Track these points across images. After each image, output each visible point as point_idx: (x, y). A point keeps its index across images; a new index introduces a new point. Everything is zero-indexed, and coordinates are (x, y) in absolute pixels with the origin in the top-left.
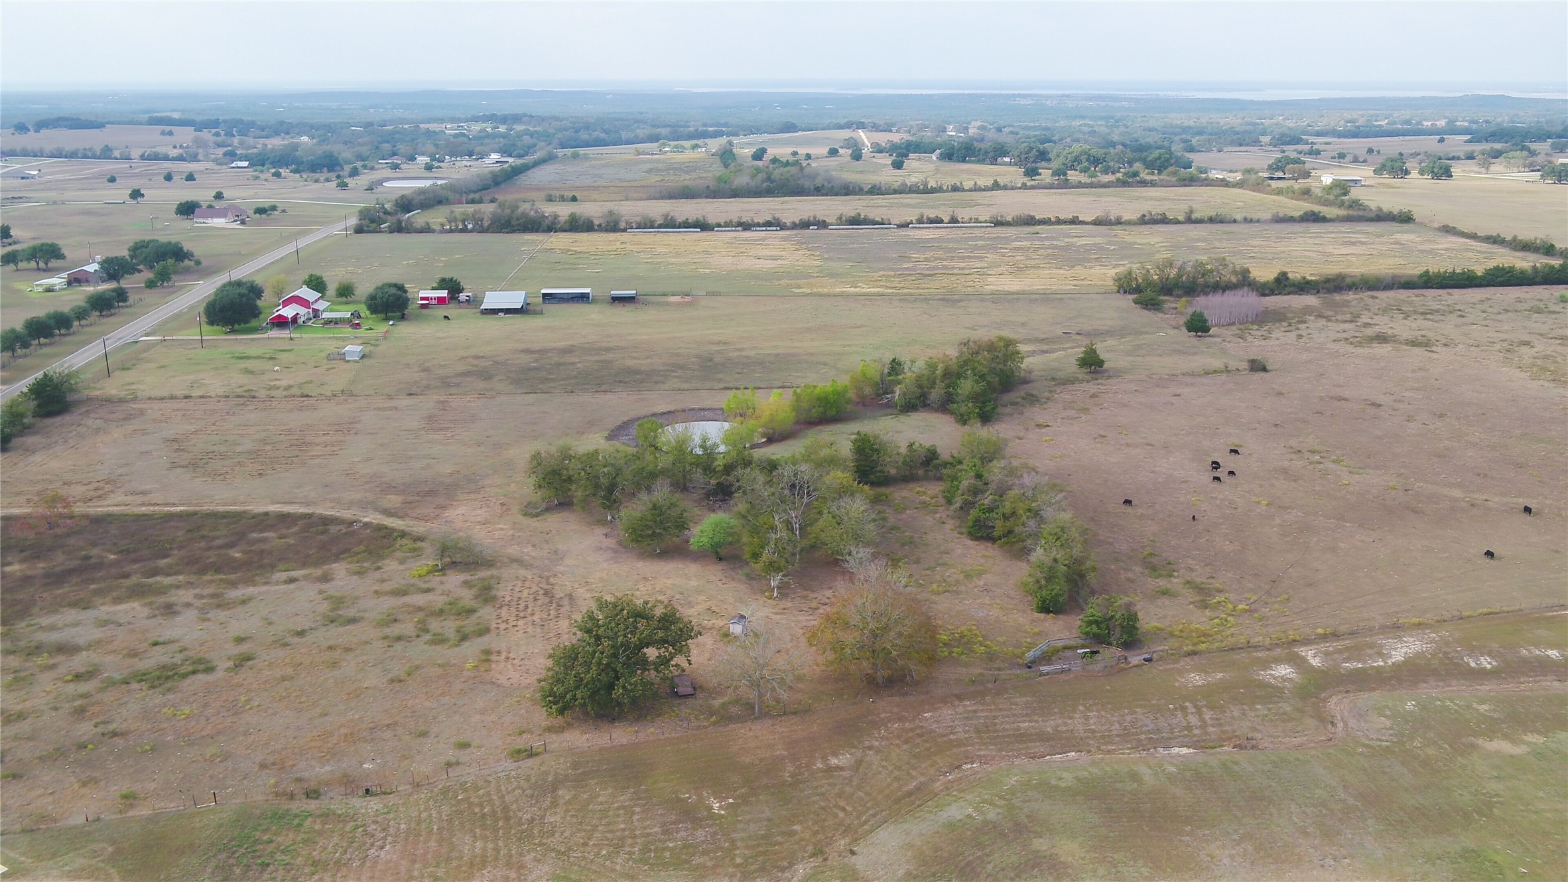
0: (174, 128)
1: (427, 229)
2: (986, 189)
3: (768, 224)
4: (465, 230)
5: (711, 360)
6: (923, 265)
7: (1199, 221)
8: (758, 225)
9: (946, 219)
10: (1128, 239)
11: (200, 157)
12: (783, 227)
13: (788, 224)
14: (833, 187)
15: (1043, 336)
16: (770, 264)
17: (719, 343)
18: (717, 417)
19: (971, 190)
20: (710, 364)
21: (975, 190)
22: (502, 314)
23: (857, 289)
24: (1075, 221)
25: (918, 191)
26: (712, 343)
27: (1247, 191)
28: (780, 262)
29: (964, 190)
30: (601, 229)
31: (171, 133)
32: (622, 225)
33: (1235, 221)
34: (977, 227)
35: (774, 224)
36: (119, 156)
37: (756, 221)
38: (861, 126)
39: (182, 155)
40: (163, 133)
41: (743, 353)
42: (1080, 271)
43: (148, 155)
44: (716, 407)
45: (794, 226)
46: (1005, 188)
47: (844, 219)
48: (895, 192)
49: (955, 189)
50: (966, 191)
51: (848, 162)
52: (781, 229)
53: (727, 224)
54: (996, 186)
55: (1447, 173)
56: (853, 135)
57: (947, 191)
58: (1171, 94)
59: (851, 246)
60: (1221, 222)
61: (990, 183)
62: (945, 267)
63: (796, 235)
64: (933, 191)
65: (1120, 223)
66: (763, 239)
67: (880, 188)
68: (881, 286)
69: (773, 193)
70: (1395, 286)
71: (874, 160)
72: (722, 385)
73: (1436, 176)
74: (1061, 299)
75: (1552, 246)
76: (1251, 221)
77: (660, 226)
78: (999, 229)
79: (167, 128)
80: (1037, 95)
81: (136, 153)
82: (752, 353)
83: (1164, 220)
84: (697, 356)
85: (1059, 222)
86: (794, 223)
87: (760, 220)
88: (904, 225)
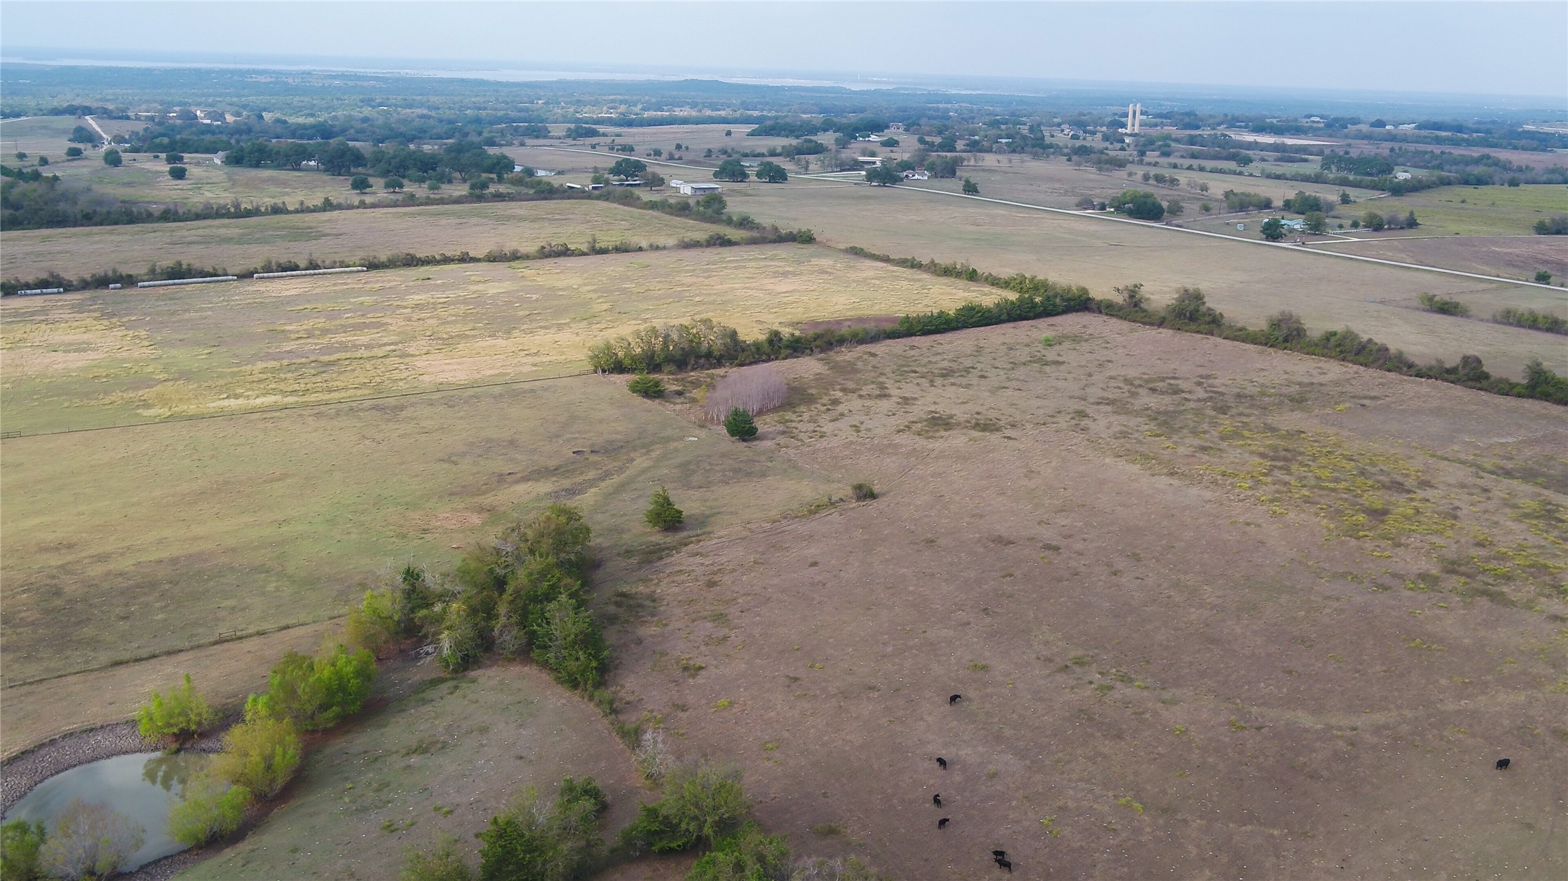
2: (315, 210)
3: (43, 284)
5: (58, 593)
6: (310, 344)
7: (603, 252)
8: (28, 286)
9: (302, 264)
10: (541, 280)
12: (68, 287)
13: (75, 283)
14: (109, 213)
15: (552, 463)
16: (76, 361)
17: (58, 547)
18: (124, 744)
19: (297, 211)
20: (58, 602)
21: (302, 211)
23: (241, 401)
24: (464, 259)
25: (228, 215)
26: (44, 549)
27: (615, 205)
28: (91, 355)
29: (291, 212)
33: (640, 249)
34: (345, 272)
35: (53, 283)
37: (23, 281)
38: (88, 111)
41: (111, 566)
42: (520, 339)
44: (114, 719)
45: (85, 285)
46: (339, 207)
47: (154, 268)
48: (198, 217)
49: (277, 210)
50: (294, 213)
51: (104, 169)
52: (66, 291)
54: (328, 206)
55: (784, 176)
56: (80, 123)
57: (266, 213)
59: (187, 316)
60: (627, 251)
61: (318, 202)
62: (344, 347)
63: (93, 299)
64: (248, 214)
65: (518, 258)
66: (44, 311)
67: (176, 213)
68: (274, 392)
70: (881, 337)
71: (138, 165)
72: (104, 657)
73: (774, 179)
74: (532, 391)
75: (974, 271)
76: (657, 248)
78: (374, 275)
80: (274, 72)
82: (126, 564)
83: (565, 252)
84: (28, 588)
85: (446, 260)
86: (83, 280)
87: (30, 279)
88: (247, 275)
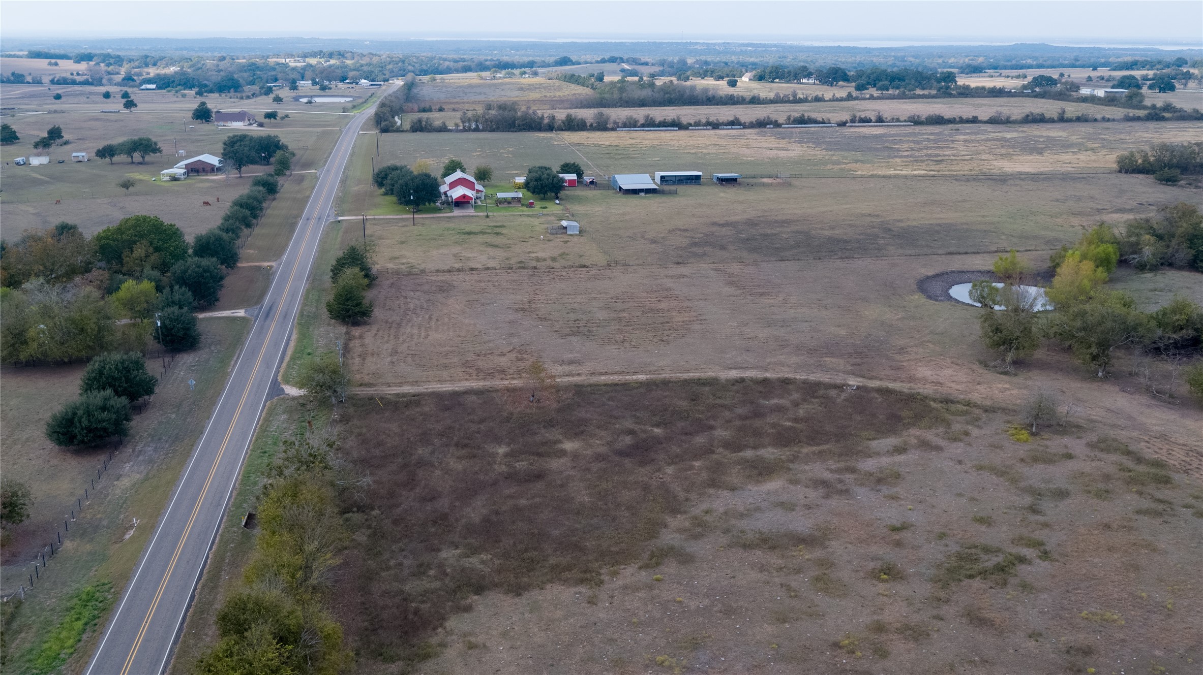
0: (59, 61)
1: (443, 129)
3: (731, 123)
4: (477, 130)
6: (918, 153)
7: (1070, 120)
8: (724, 124)
9: (873, 119)
11: (104, 81)
12: (744, 126)
13: (747, 124)
16: (789, 154)
19: (830, 100)
21: (834, 101)
22: (642, 194)
23: (904, 172)
24: (977, 121)
28: (793, 152)
29: (825, 101)
30: (592, 128)
31: (56, 64)
32: (609, 126)
33: (1096, 120)
34: (901, 125)
35: (734, 123)
36: (31, 81)
37: (721, 121)
39: (87, 80)
40: (50, 64)
43: (58, 80)
45: (753, 125)
47: (792, 119)
50: (827, 101)
52: (744, 128)
53: (697, 124)
55: (1172, 88)
58: (795, 43)
62: (939, 155)
64: (800, 101)
65: (1009, 122)
68: (920, 169)
69: (673, 103)
73: (1162, 90)
77: (643, 126)
79: (53, 61)
81: (46, 80)
83: (1042, 120)
86: (752, 123)
87: (725, 120)
88: (842, 125)
